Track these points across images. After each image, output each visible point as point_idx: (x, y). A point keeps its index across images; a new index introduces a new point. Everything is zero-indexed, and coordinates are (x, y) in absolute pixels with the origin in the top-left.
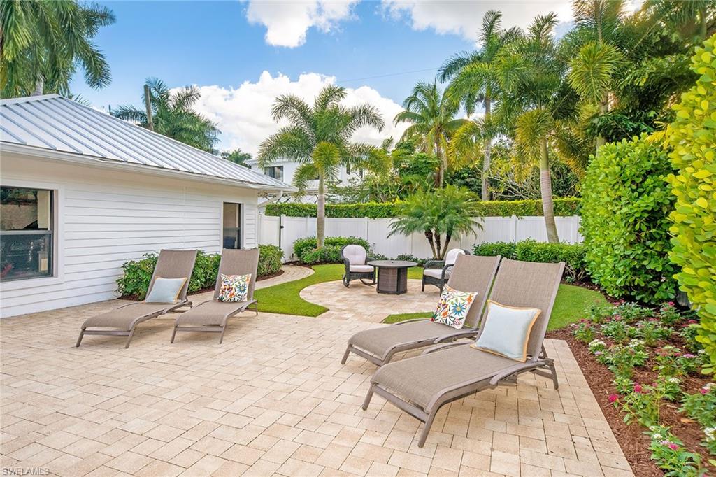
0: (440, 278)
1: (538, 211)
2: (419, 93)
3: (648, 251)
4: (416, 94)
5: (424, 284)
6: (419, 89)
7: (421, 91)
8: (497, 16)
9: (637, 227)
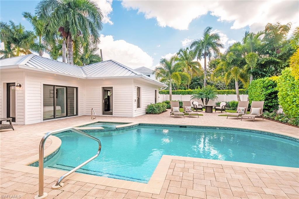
0: (221, 109)
1: (235, 93)
2: (181, 52)
3: (269, 101)
4: (180, 52)
5: (215, 111)
6: (181, 50)
7: (182, 51)
8: (210, 28)
9: (267, 97)
